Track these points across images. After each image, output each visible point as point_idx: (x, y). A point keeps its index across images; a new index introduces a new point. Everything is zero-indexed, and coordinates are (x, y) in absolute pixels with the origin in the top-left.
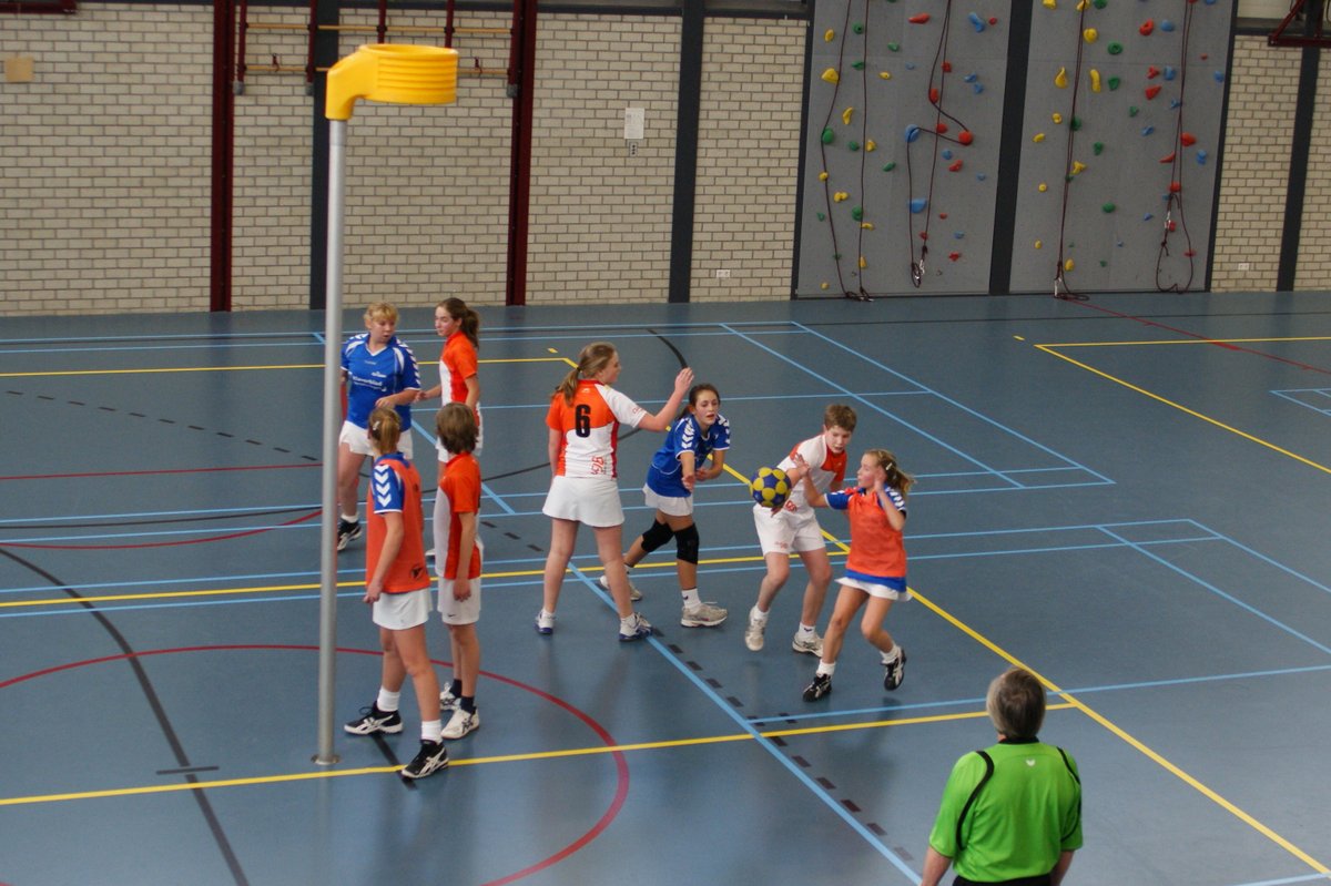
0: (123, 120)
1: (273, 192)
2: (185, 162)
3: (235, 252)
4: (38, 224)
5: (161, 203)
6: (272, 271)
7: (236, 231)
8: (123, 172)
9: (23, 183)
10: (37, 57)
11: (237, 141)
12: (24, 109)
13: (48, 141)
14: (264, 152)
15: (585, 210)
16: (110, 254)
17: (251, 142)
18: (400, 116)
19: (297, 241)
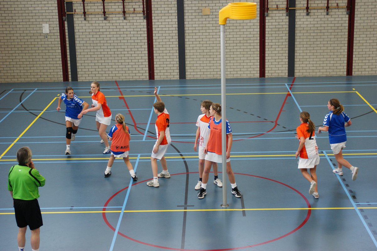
0: (235, 25)
1: (277, 44)
2: (252, 36)
3: (266, 61)
4: (212, 54)
5: (246, 47)
6: (277, 66)
7: (266, 55)
8: (235, 39)
9: (208, 42)
10: (211, 8)
11: (266, 30)
12: (208, 22)
13: (214, 31)
14: (274, 32)
15: (371, 47)
16: (231, 62)
17: (270, 30)
18: (314, 21)
19: (284, 57)
